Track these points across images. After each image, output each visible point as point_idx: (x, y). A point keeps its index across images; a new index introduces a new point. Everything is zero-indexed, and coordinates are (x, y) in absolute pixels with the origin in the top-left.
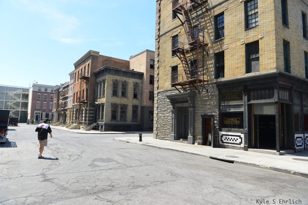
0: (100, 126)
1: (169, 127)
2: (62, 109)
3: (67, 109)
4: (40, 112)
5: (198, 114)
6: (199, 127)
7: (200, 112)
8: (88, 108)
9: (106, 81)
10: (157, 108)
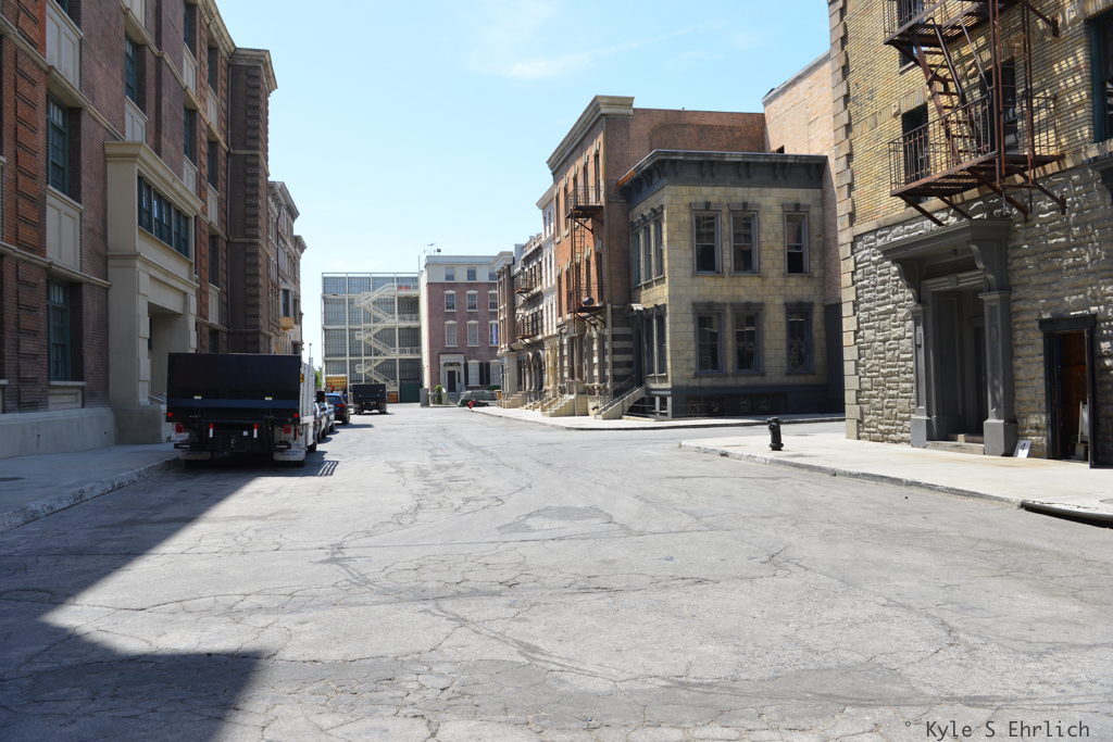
0: (657, 400)
1: (908, 385)
2: (527, 341)
3: (541, 341)
4: (460, 359)
5: (1025, 317)
6: (1032, 379)
7: (1037, 306)
8: (607, 332)
9: (665, 212)
10: (856, 304)
